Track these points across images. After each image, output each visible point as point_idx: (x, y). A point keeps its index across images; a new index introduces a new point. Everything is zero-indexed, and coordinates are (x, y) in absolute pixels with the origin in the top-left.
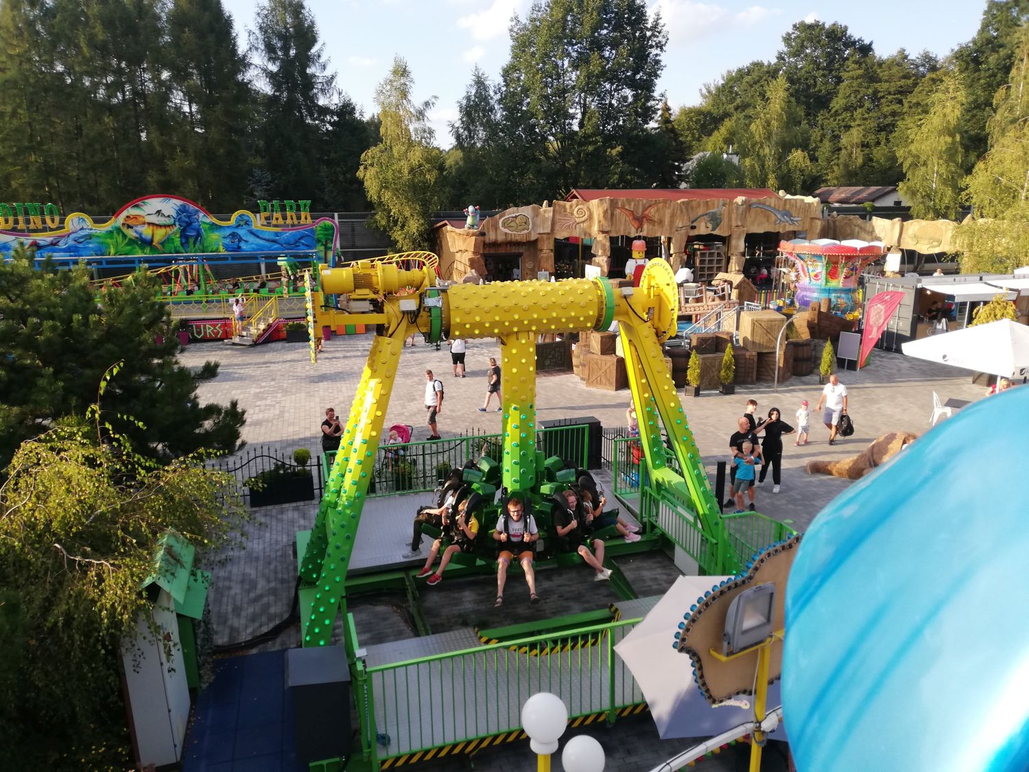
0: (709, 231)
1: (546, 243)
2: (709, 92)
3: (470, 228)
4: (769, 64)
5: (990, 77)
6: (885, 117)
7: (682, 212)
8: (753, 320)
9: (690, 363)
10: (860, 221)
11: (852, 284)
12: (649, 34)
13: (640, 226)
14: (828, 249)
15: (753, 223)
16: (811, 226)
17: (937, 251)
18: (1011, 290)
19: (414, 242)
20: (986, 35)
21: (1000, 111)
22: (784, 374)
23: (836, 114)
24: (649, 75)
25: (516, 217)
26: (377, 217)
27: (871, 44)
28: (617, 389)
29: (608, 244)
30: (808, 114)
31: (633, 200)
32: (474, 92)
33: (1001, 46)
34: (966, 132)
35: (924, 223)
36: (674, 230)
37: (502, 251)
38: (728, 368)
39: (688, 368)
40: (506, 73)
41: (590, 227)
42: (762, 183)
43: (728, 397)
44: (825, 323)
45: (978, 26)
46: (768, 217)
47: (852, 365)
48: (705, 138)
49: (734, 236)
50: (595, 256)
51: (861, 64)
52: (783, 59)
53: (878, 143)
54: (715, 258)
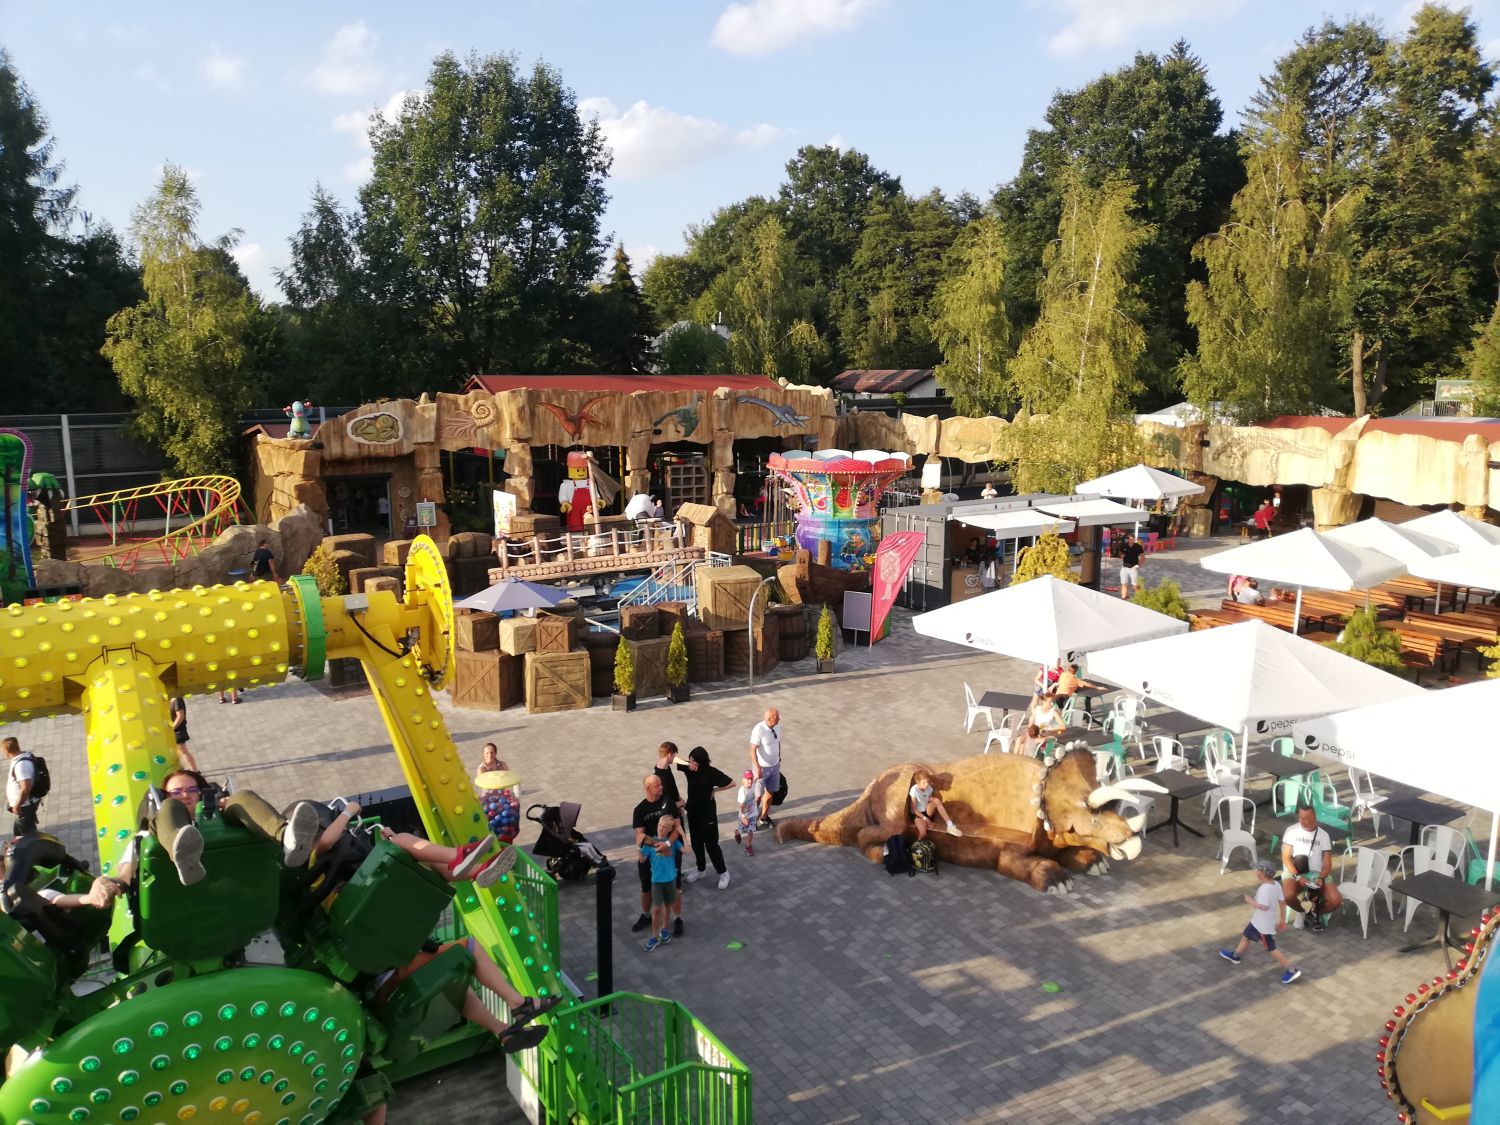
0: (680, 437)
1: (428, 458)
2: (696, 237)
3: (295, 437)
4: (773, 201)
5: (1038, 228)
6: (923, 276)
7: (638, 409)
8: (713, 583)
9: (617, 658)
10: (887, 420)
11: (869, 513)
12: (584, 150)
13: (578, 431)
14: (833, 464)
15: (742, 424)
16: (822, 427)
17: (984, 458)
18: (1068, 518)
19: (207, 459)
20: (1030, 175)
21: (1051, 273)
22: (765, 663)
23: (861, 270)
24: (587, 208)
25: (376, 418)
26: (141, 420)
27: (898, 180)
28: (504, 707)
29: (528, 458)
30: (824, 271)
31: (564, 393)
32: (315, 224)
33: (1048, 190)
34: (1016, 298)
35: (966, 421)
36: (629, 435)
37: (356, 471)
38: (678, 660)
39: (614, 666)
40: (367, 197)
41: (499, 432)
42: (756, 367)
43: (678, 707)
44: (820, 580)
45: (1020, 164)
46: (763, 416)
47: (863, 639)
48: (692, 301)
49: (718, 443)
50: (509, 476)
51: (887, 205)
52: (788, 195)
53: (915, 311)
54: (694, 475)
